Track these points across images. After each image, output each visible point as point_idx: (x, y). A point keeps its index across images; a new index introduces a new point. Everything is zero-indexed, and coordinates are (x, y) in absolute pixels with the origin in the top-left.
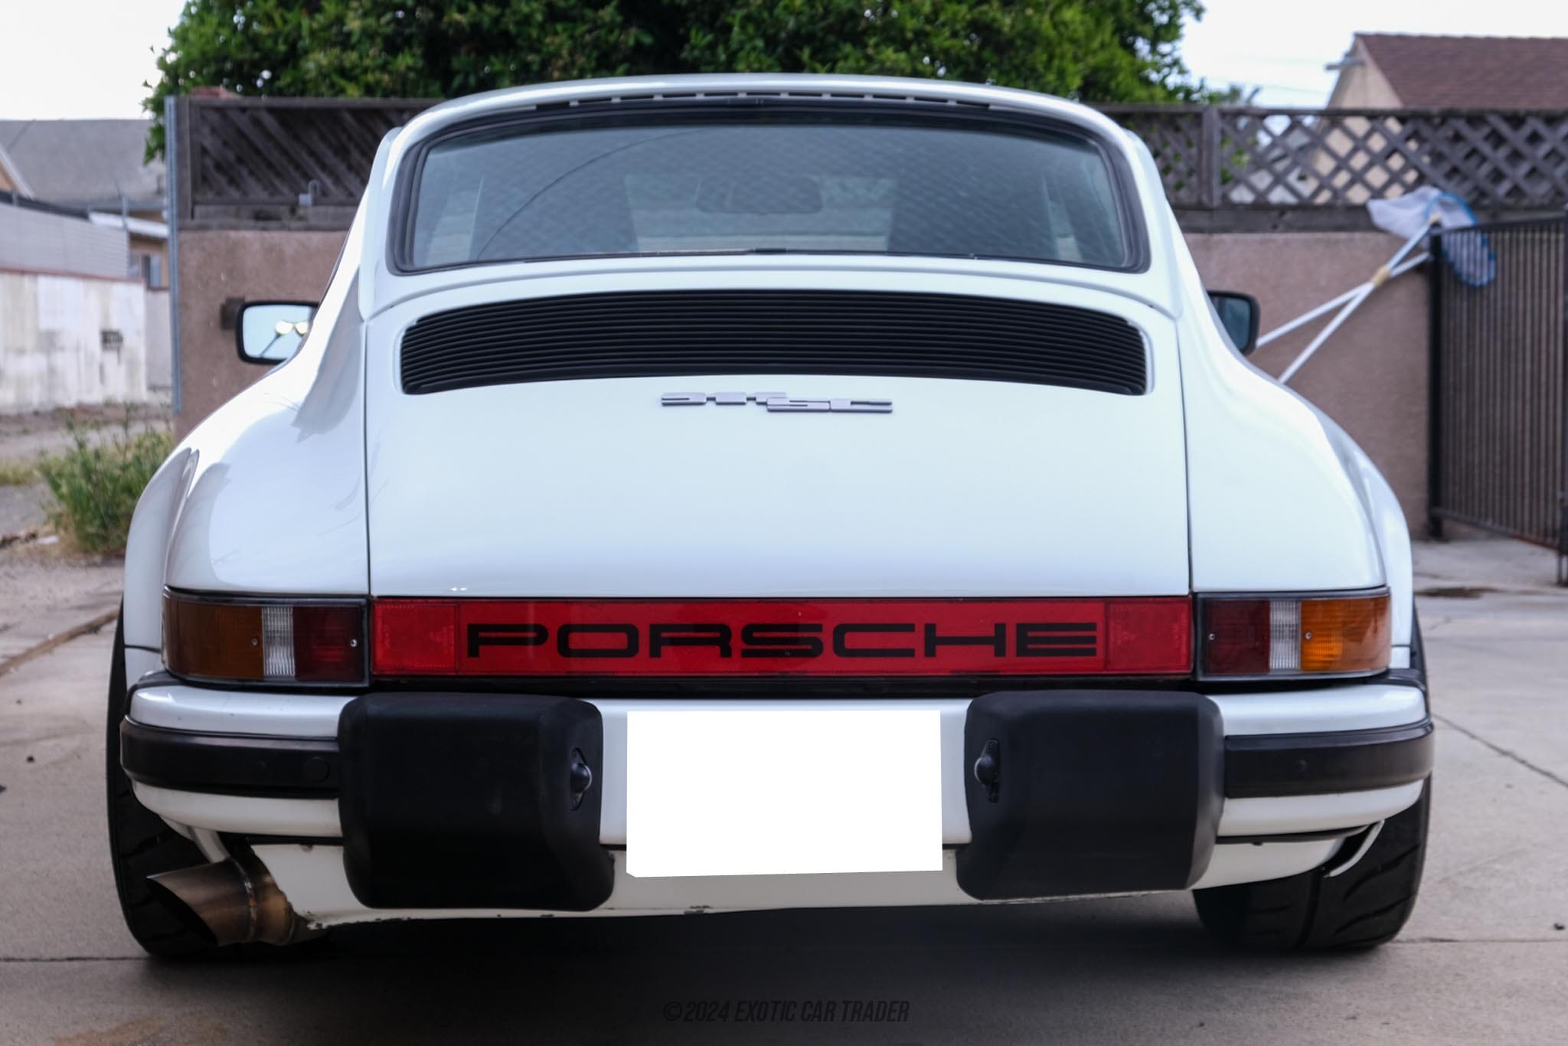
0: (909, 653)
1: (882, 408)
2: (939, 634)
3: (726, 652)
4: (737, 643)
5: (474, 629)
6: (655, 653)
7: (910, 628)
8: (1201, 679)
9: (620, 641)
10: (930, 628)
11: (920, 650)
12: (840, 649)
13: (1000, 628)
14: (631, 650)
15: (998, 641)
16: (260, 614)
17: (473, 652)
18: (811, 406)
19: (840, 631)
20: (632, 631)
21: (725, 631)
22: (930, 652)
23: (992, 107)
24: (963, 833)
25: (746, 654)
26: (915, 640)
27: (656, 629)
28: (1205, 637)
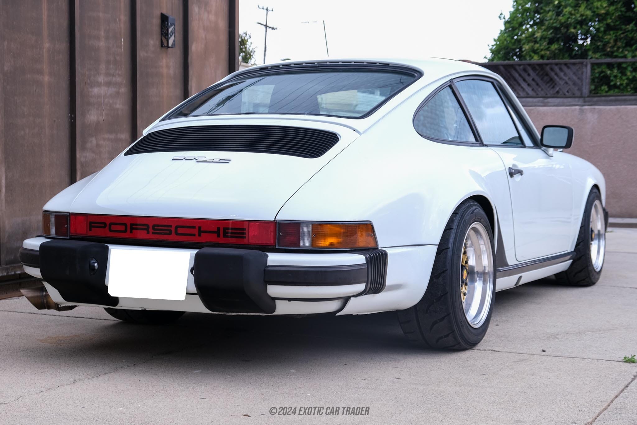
0: (194, 235)
1: (227, 161)
2: (202, 230)
3: (148, 233)
4: (151, 230)
5: (91, 223)
6: (131, 232)
7: (194, 227)
8: (277, 247)
9: (122, 228)
10: (200, 228)
11: (197, 234)
12: (177, 234)
13: (219, 229)
14: (125, 231)
15: (217, 232)
16: (49, 217)
17: (90, 230)
18: (208, 161)
19: (177, 227)
20: (125, 225)
21: (148, 226)
22: (200, 235)
23: (390, 65)
25: (153, 233)
26: (196, 231)
27: (131, 225)
28: (279, 234)
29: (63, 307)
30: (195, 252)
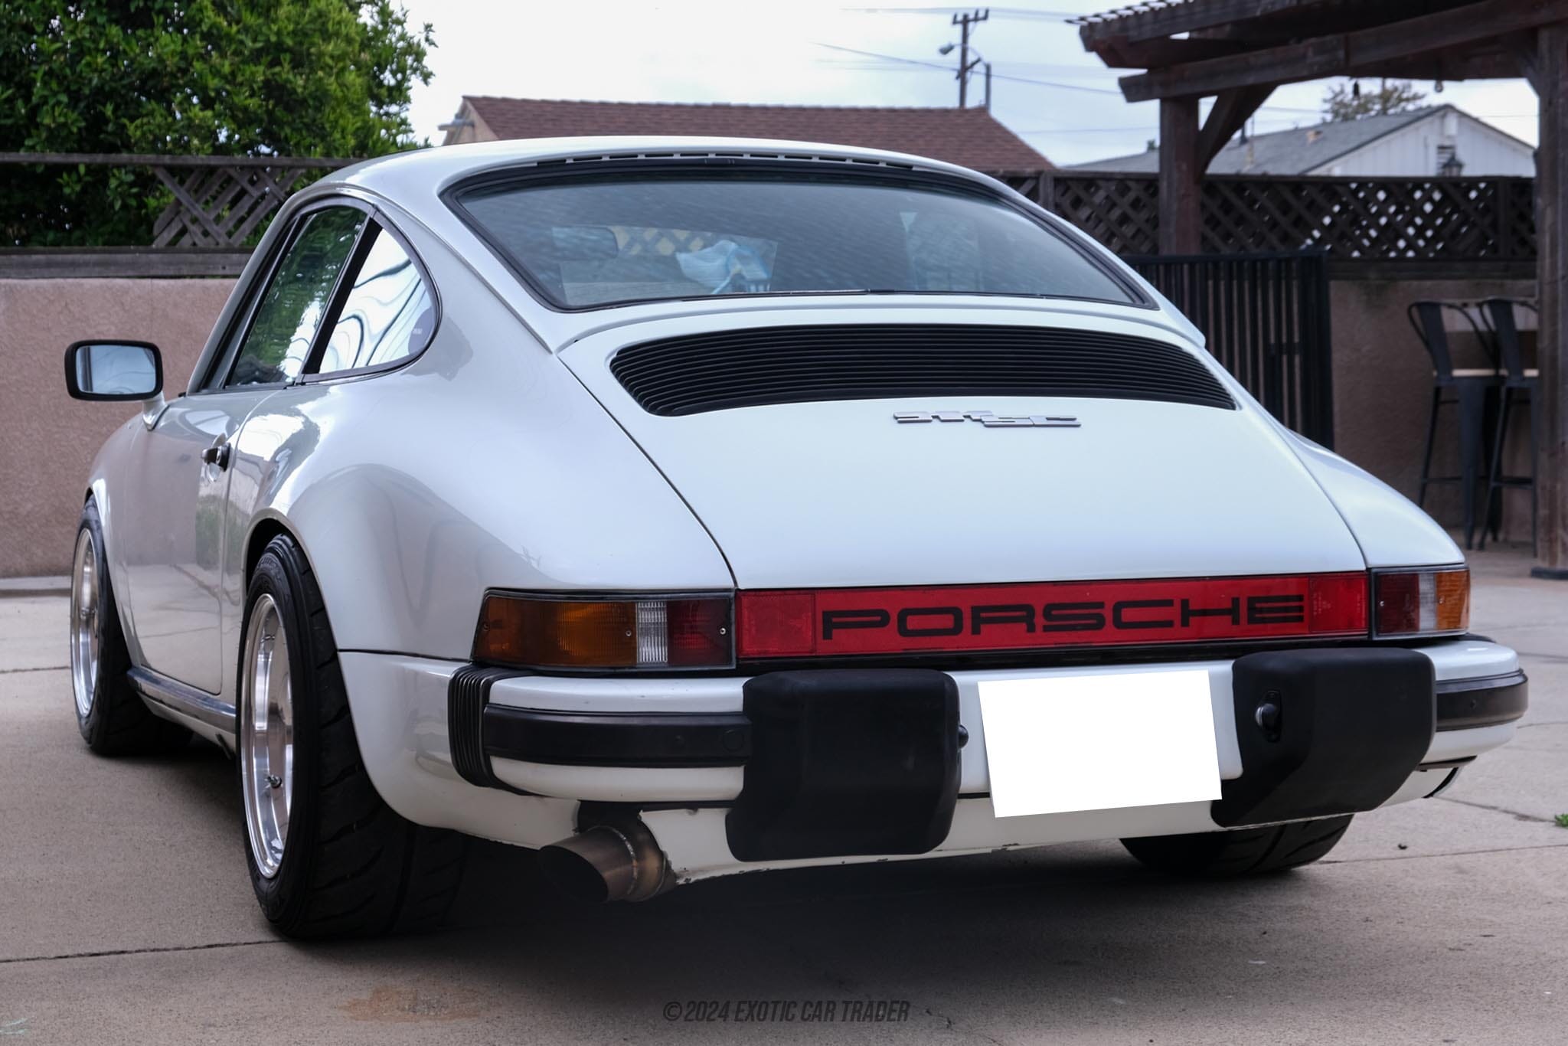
0: (1169, 624)
1: (1069, 423)
2: (1191, 607)
3: (1031, 628)
4: (1040, 621)
5: (828, 616)
6: (976, 631)
7: (1169, 603)
8: (1376, 639)
9: (947, 621)
10: (1185, 603)
11: (1177, 622)
12: (1119, 624)
13: (1235, 601)
14: (957, 630)
15: (1233, 612)
16: (634, 608)
17: (827, 635)
18: (1017, 422)
19: (1118, 607)
20: (956, 612)
21: (1029, 609)
22: (1185, 623)
23: (914, 169)
24: (1236, 770)
25: (1046, 629)
26: (1174, 613)
27: (976, 610)
28: (1377, 604)
29: (698, 882)
30: (1225, 667)
